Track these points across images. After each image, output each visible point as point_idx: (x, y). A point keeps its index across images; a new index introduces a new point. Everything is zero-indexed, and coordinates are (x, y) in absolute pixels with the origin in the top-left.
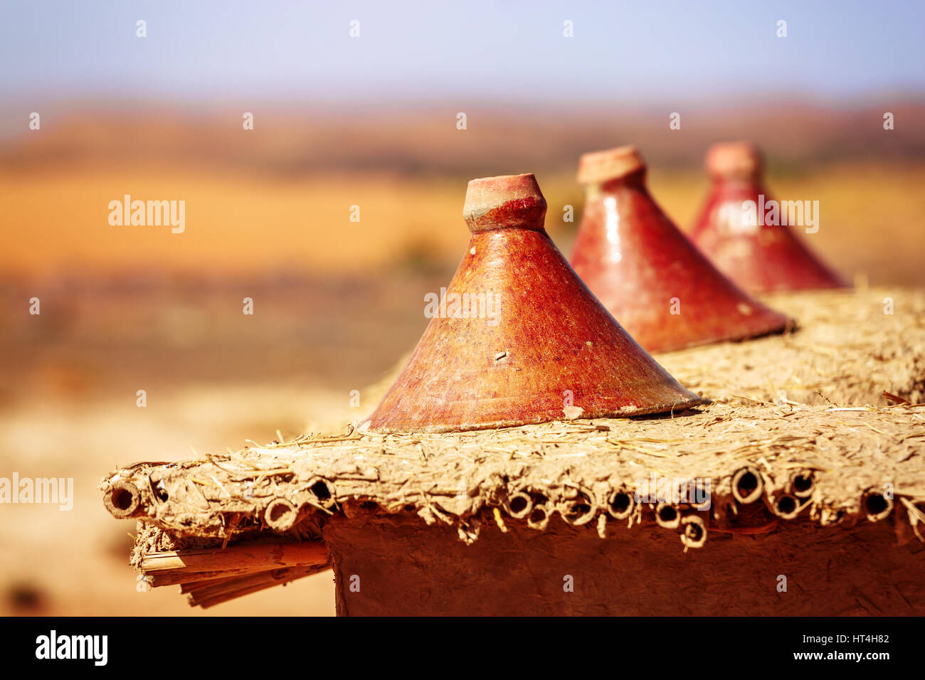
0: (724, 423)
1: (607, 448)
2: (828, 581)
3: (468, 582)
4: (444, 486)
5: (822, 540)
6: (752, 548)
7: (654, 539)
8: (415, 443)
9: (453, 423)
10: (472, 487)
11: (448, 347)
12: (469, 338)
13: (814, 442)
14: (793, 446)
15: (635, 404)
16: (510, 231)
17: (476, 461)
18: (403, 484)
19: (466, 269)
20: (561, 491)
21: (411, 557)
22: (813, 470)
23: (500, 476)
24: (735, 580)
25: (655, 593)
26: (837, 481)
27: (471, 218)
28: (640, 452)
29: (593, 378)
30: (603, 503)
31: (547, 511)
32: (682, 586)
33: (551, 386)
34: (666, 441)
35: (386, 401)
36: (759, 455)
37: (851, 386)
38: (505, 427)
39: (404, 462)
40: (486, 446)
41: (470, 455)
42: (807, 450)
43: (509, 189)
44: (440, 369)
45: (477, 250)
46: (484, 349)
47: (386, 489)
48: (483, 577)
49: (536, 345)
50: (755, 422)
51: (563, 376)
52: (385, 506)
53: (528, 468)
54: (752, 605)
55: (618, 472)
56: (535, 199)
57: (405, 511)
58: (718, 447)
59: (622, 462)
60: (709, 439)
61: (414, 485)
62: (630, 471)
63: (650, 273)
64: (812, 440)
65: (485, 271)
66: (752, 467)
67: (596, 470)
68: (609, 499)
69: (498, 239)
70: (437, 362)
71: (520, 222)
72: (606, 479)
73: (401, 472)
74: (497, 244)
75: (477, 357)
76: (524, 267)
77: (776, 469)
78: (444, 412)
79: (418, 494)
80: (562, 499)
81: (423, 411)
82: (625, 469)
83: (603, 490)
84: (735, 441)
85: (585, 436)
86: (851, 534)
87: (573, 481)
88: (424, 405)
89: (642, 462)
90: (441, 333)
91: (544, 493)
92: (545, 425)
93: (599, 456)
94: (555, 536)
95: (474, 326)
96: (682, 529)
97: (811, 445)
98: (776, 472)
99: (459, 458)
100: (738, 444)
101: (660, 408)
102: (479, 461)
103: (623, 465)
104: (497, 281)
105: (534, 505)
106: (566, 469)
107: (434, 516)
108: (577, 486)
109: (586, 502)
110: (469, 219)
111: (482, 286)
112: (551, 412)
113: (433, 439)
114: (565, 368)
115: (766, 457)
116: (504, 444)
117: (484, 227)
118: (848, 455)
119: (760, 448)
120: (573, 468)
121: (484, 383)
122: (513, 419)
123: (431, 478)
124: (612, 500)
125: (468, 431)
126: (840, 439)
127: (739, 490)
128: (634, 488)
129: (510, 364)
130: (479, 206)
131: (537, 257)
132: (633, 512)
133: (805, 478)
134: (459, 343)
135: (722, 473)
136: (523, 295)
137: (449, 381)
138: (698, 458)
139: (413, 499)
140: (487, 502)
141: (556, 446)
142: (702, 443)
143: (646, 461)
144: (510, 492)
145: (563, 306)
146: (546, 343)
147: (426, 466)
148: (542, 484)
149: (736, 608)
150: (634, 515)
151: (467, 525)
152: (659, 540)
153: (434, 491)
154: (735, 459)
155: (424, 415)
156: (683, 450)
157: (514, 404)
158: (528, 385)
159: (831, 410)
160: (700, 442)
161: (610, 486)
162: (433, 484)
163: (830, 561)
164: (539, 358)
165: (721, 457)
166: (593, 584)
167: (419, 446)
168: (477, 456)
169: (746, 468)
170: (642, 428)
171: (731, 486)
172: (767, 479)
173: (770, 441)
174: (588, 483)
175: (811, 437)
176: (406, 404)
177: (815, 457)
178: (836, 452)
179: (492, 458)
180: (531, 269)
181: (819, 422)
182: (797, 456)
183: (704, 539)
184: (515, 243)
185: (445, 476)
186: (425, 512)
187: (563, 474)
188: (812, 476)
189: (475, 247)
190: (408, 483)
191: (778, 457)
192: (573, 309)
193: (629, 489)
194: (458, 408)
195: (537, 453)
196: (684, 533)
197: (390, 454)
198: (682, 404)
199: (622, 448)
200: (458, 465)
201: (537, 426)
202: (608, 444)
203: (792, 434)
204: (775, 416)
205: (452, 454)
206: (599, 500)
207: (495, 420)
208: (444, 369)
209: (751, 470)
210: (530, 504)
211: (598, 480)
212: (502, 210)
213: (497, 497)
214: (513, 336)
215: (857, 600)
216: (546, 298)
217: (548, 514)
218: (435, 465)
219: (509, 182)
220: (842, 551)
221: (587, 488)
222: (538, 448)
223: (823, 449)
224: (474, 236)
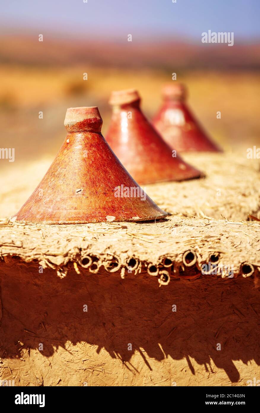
0: (179, 227)
1: (127, 237)
2: (221, 301)
3: (59, 294)
4: (52, 251)
5: (220, 283)
6: (188, 285)
7: (145, 279)
8: (39, 230)
9: (56, 220)
10: (65, 253)
11: (54, 185)
12: (64, 181)
13: (220, 239)
14: (210, 241)
15: (139, 216)
16: (85, 133)
17: (67, 240)
18: (33, 249)
19: (64, 149)
20: (105, 256)
21: (34, 281)
22: (219, 253)
23: (78, 248)
24: (180, 299)
25: (143, 303)
26: (230, 258)
27: (68, 126)
28: (141, 240)
29: (120, 203)
30: (124, 263)
31: (99, 265)
32: (156, 300)
33: (101, 206)
34: (153, 235)
35: (24, 208)
36: (195, 244)
37: (231, 208)
38: (79, 224)
39: (34, 239)
40: (71, 233)
41: (65, 237)
42: (217, 243)
43: (86, 113)
44: (50, 195)
45: (70, 141)
46: (71, 187)
47: (25, 252)
48: (66, 292)
49: (95, 187)
50: (193, 227)
51: (107, 202)
52: (24, 259)
53: (91, 245)
54: (187, 310)
55: (132, 249)
56: (98, 119)
57: (33, 262)
58: (177, 239)
59: (134, 244)
60: (172, 235)
61: (38, 250)
62: (137, 249)
63: (141, 148)
64: (219, 238)
65: (73, 151)
66: (193, 250)
67: (122, 247)
68: (127, 261)
69: (80, 137)
70: (49, 191)
71: (90, 129)
72: (126, 252)
73: (32, 244)
74: (79, 139)
75: (68, 190)
76: (91, 150)
77: (203, 251)
78: (51, 215)
79: (40, 254)
80: (106, 260)
81: (42, 214)
82: (134, 248)
83: (124, 257)
84: (184, 237)
85: (116, 230)
86: (233, 281)
87: (111, 252)
88: (42, 211)
89: (143, 245)
90: (51, 178)
91: (98, 257)
92: (98, 224)
93: (123, 241)
94: (100, 275)
95: (67, 176)
96: (159, 276)
97: (218, 241)
98: (202, 253)
99: (59, 238)
100: (186, 239)
101: (150, 218)
102: (69, 240)
103: (134, 246)
104: (79, 156)
105: (93, 262)
106: (108, 246)
107: (47, 265)
108: (113, 254)
109: (116, 262)
110: (67, 126)
111: (72, 158)
112: (100, 218)
113: (47, 228)
114: (108, 198)
115: (199, 246)
116: (80, 233)
117: (73, 130)
118: (235, 246)
119: (196, 241)
120: (111, 246)
121: (70, 203)
122: (83, 220)
123: (46, 247)
124: (128, 262)
125: (62, 224)
126: (231, 238)
127: (186, 260)
128: (139, 257)
129: (83, 195)
130: (72, 120)
131: (97, 146)
132: (137, 268)
133: (216, 256)
134: (59, 184)
135: (179, 252)
136: (90, 163)
137: (54, 201)
138: (168, 244)
139: (37, 256)
140: (72, 260)
141: (104, 235)
142: (169, 237)
143: (144, 244)
144: (82, 255)
145: (108, 169)
146: (100, 186)
147: (43, 242)
148: (97, 253)
149: (180, 311)
150: (138, 269)
151: (62, 270)
152: (147, 279)
153: (47, 253)
154: (185, 246)
155: (42, 216)
156: (162, 240)
157: (84, 213)
158: (91, 205)
159: (227, 223)
160: (169, 236)
161: (128, 255)
162: (47, 250)
163: (223, 292)
164: (97, 192)
165: (179, 244)
166: (116, 298)
167: (40, 232)
168: (67, 238)
169: (190, 250)
170: (142, 228)
171: (182, 258)
172: (199, 256)
173: (201, 238)
174: (118, 253)
175: (219, 237)
176: (34, 210)
177: (220, 246)
178: (229, 245)
179: (74, 239)
180: (94, 151)
181: (221, 229)
182: (213, 246)
183: (168, 281)
184: (88, 138)
185: (53, 247)
186: (43, 263)
187: (107, 249)
188: (219, 255)
189: (69, 139)
190: (35, 250)
191: (204, 246)
192: (113, 171)
193: (136, 257)
194: (58, 213)
195: (95, 238)
196: (160, 278)
197: (28, 235)
198: (160, 216)
199: (134, 238)
200: (58, 242)
201: (94, 224)
202: (127, 235)
203: (210, 235)
204: (202, 225)
205: (56, 236)
206: (122, 261)
207: (75, 220)
208: (52, 195)
209: (192, 251)
210: (91, 262)
211: (122, 252)
212: (82, 123)
213: (76, 258)
214: (85, 182)
215: (233, 310)
216: (101, 165)
217: (99, 267)
218: (48, 241)
219: (86, 110)
220: (229, 288)
221: (117, 255)
222: (95, 236)
223: (224, 243)
224: (69, 134)
